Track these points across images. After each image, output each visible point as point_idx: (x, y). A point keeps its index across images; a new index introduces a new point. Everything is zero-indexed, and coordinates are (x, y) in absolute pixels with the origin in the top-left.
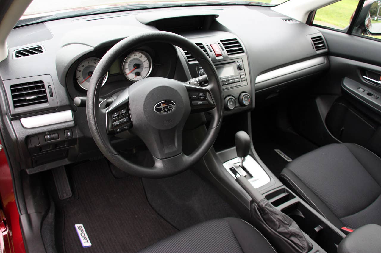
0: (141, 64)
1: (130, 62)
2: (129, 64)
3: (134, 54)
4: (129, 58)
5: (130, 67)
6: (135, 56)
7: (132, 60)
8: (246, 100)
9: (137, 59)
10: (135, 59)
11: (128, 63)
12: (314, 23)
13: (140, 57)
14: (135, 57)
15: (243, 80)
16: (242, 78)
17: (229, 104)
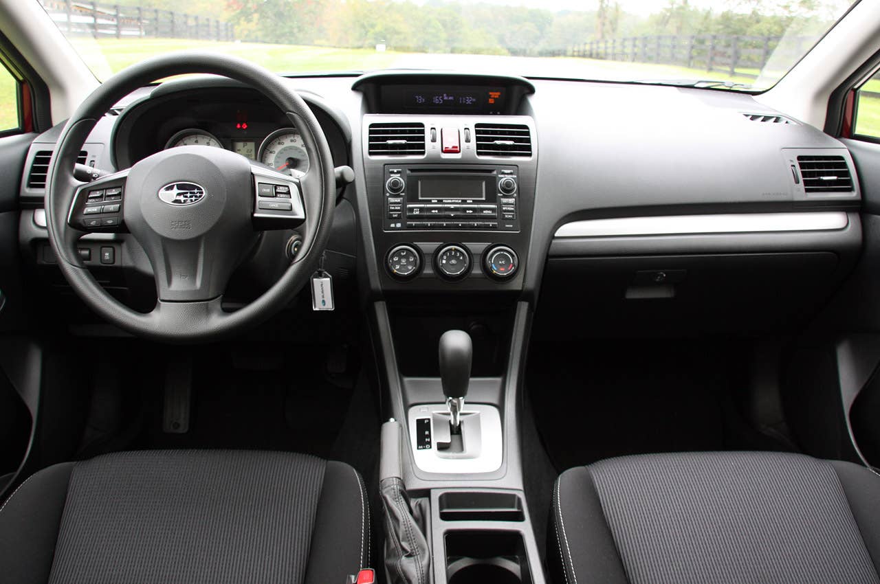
0: (304, 160)
1: (280, 153)
2: (278, 157)
3: (292, 138)
4: (279, 143)
5: (278, 162)
6: (292, 141)
7: (285, 149)
8: (501, 265)
9: (295, 147)
10: (291, 148)
11: (275, 155)
12: (859, 130)
13: (301, 145)
14: (292, 144)
15: (506, 216)
16: (505, 211)
17: (444, 262)
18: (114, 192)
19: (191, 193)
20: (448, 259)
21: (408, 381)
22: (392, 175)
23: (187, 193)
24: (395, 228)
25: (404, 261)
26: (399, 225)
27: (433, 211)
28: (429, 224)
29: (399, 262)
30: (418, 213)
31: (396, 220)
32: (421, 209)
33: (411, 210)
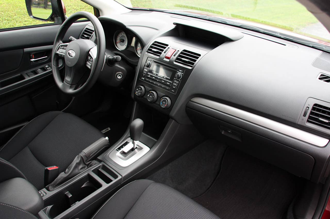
8: (163, 104)
15: (173, 87)
16: (174, 85)
20: (150, 95)
22: (148, 61)
24: (142, 79)
25: (139, 91)
26: (144, 79)
27: (153, 77)
28: (151, 81)
29: (138, 91)
31: (144, 77)
32: (151, 76)
33: (148, 75)
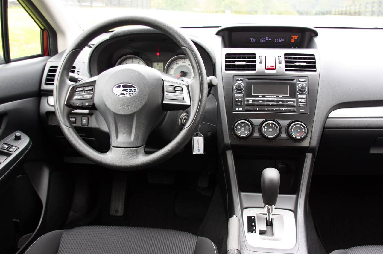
0: (189, 73)
1: (177, 68)
2: (175, 71)
3: (183, 61)
4: (177, 63)
5: (175, 74)
6: (183, 62)
7: (179, 67)
8: (298, 132)
9: (185, 66)
10: (182, 66)
11: (174, 69)
13: (189, 65)
14: (184, 64)
15: (301, 105)
16: (301, 102)
17: (265, 130)
18: (89, 88)
19: (130, 90)
20: (268, 128)
21: (244, 195)
22: (237, 82)
23: (128, 90)
24: (239, 111)
25: (243, 129)
26: (241, 109)
27: (260, 102)
29: (240, 129)
30: (251, 103)
31: (239, 106)
32: (253, 101)
33: (248, 101)
